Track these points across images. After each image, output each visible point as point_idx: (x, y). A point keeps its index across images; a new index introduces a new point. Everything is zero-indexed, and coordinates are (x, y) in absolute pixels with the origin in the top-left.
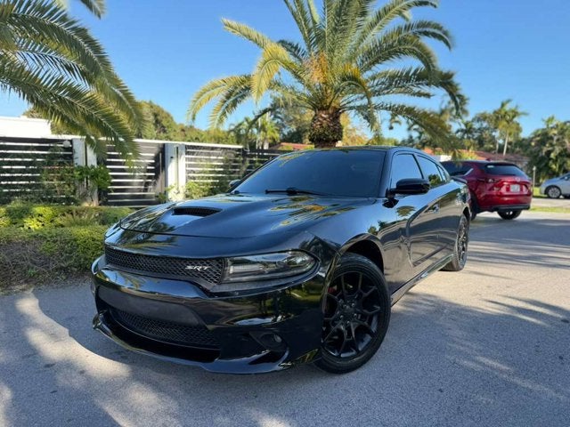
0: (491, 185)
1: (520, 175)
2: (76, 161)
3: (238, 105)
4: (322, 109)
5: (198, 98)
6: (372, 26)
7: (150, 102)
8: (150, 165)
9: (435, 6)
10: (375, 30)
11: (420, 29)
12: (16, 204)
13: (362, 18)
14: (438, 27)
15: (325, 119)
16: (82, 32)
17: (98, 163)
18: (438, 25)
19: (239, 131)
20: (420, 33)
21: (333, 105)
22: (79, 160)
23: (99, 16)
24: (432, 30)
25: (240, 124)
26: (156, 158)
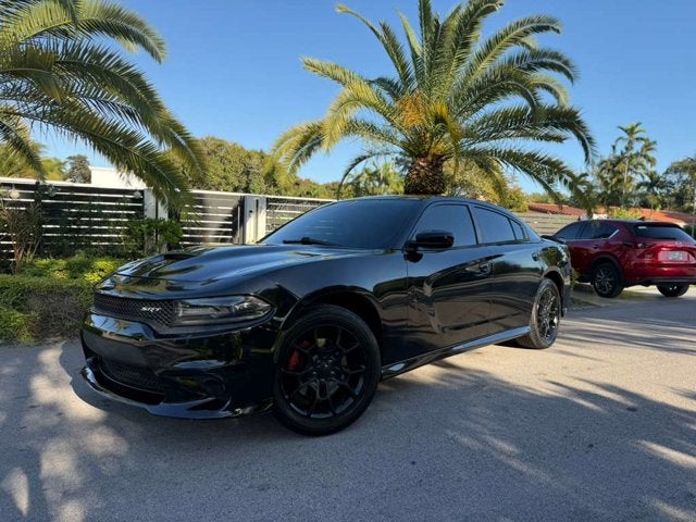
0: (642, 251)
1: (681, 239)
2: (146, 213)
3: (313, 153)
4: (420, 156)
5: (278, 147)
6: (480, 58)
7: (261, 151)
8: (226, 220)
9: (558, 31)
10: (485, 64)
11: (535, 61)
12: (79, 257)
13: (464, 50)
14: (556, 56)
15: (423, 168)
16: (135, 77)
17: (170, 216)
18: (557, 53)
19: (359, 183)
20: (536, 64)
21: (433, 151)
22: (150, 214)
23: (160, 62)
24: (549, 60)
25: (359, 177)
26: (234, 212)
